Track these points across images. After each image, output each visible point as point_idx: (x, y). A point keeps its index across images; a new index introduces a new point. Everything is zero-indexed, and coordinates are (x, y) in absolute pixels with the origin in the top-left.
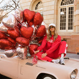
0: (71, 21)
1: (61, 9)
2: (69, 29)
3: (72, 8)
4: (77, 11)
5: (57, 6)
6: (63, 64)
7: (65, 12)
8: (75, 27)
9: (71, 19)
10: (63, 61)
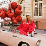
1: (35, 4)
5: (33, 2)
9: (41, 10)
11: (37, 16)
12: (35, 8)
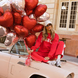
0: (74, 18)
1: (63, 3)
2: (70, 27)
3: (75, 2)
6: (59, 67)
8: (77, 25)
11: (65, 27)
12: (62, 12)
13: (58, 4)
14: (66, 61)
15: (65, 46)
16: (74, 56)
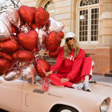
0: (96, 29)
1: (81, 12)
2: (92, 40)
3: (96, 9)
4: (103, 14)
7: (87, 16)
8: (101, 36)
9: (96, 26)
10: (88, 86)
13: (75, 14)
14: (95, 82)
15: (93, 63)
16: (101, 74)
